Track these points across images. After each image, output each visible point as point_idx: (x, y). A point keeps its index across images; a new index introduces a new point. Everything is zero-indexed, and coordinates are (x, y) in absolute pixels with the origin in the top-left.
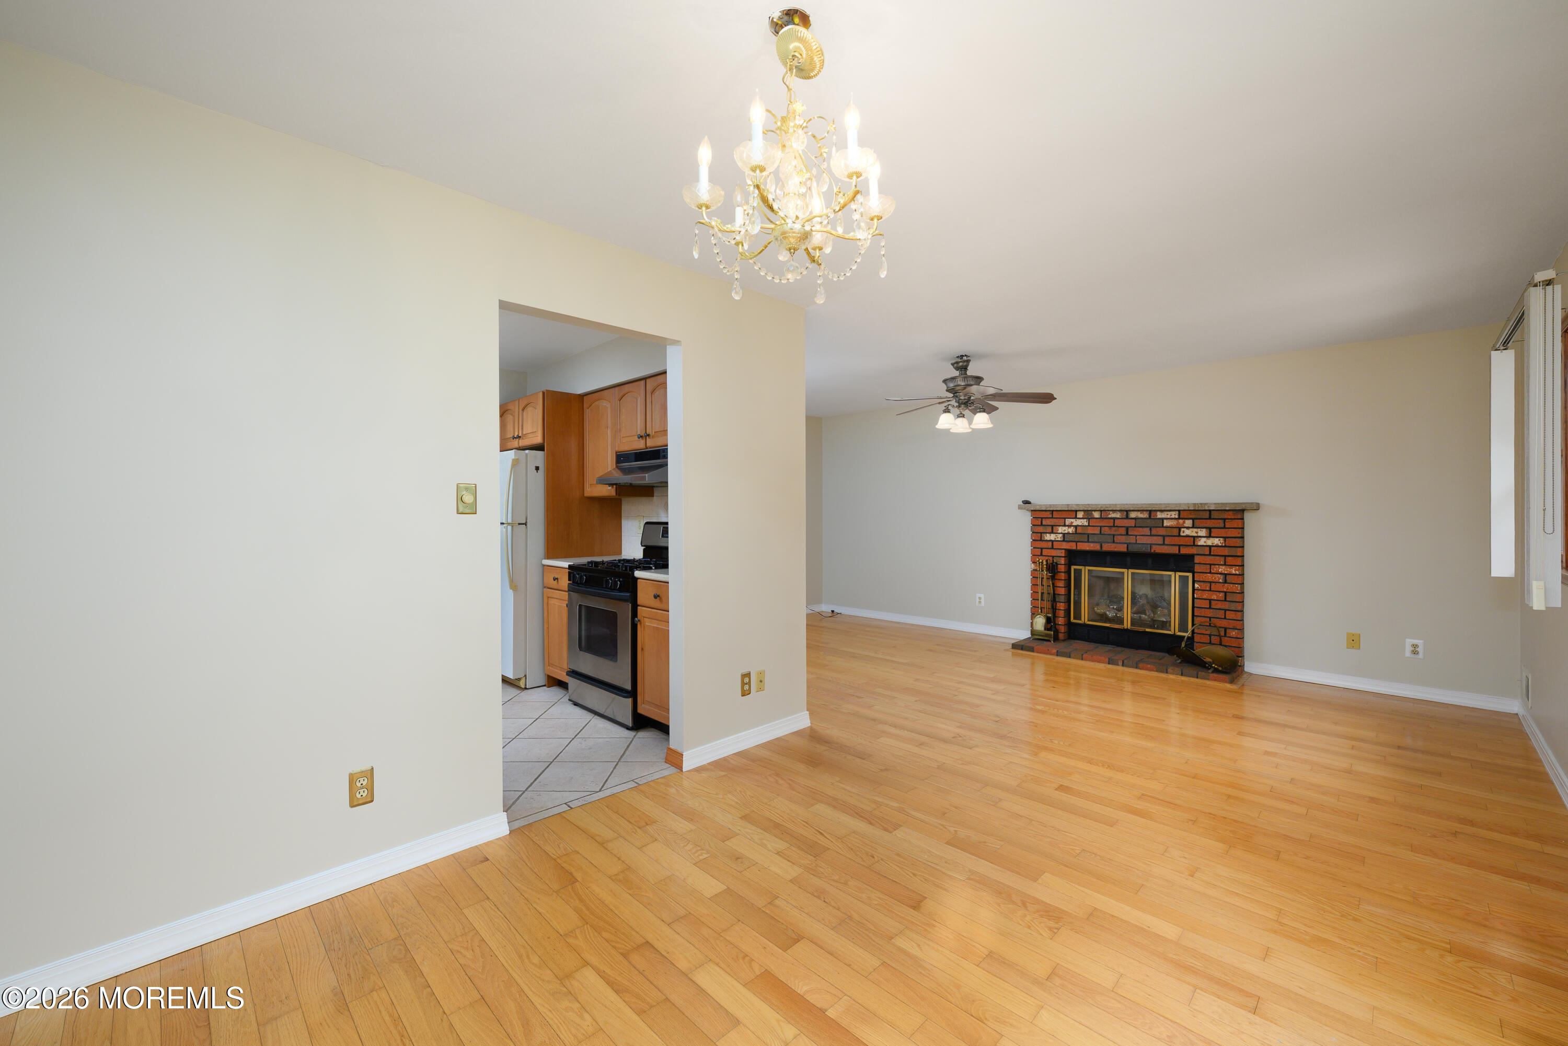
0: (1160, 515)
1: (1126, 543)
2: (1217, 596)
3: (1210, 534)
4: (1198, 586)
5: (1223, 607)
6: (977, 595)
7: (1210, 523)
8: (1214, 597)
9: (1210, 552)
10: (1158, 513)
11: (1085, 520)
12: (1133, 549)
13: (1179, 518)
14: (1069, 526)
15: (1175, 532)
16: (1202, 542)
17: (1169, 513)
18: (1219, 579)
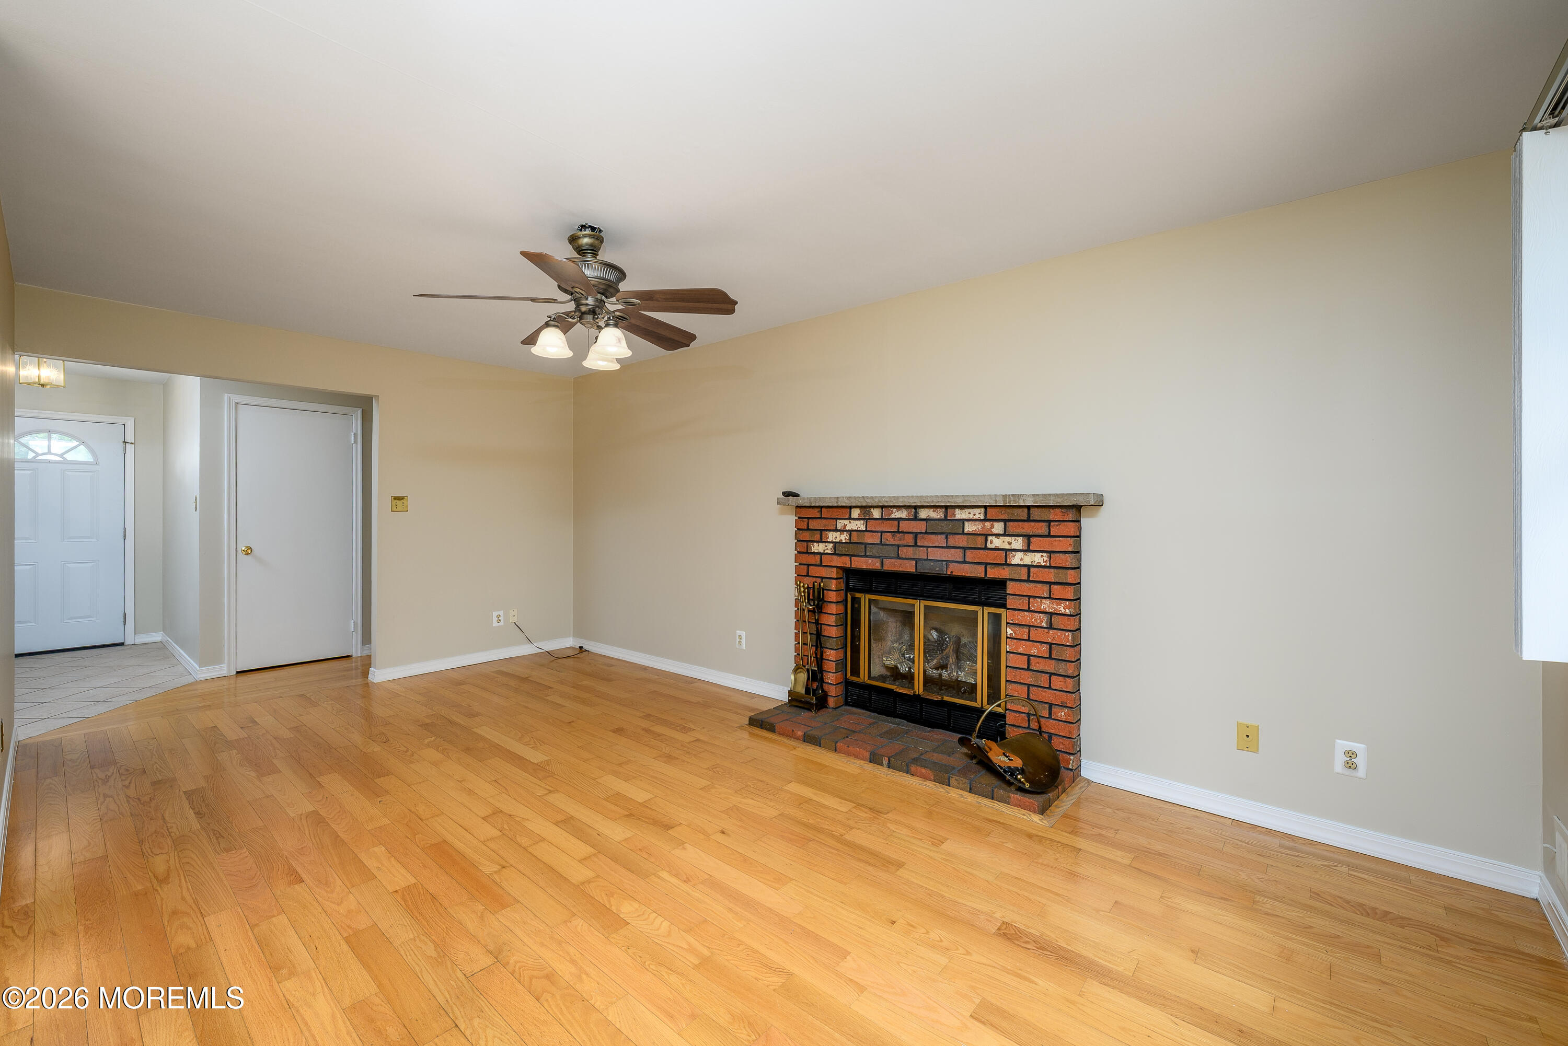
0: (959, 514)
1: (913, 559)
2: (1039, 651)
3: (1029, 546)
4: (1012, 632)
5: (1046, 669)
6: (737, 631)
7: (1029, 528)
8: (1034, 651)
9: (1029, 576)
10: (957, 511)
11: (862, 522)
12: (926, 568)
13: (985, 520)
14: (842, 531)
15: (980, 542)
16: (1017, 559)
17: (972, 511)
18: (1042, 621)
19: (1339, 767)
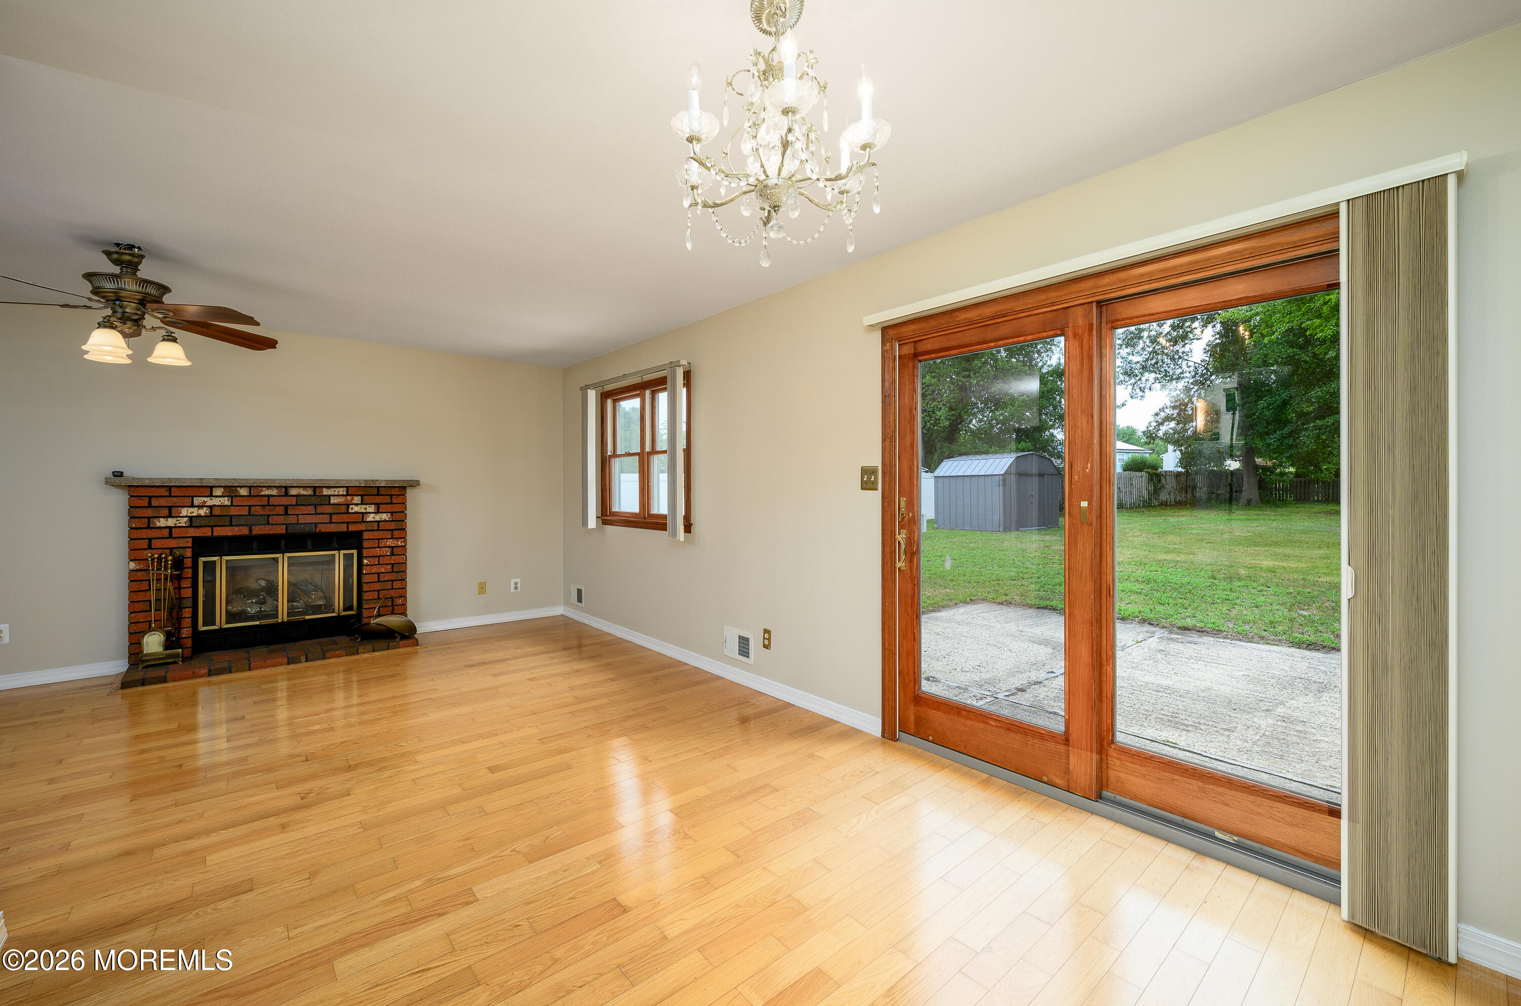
0: (326, 492)
1: (284, 524)
2: (385, 569)
3: (378, 509)
4: (367, 561)
5: (390, 578)
7: (378, 499)
8: (383, 570)
9: (378, 527)
10: (324, 490)
11: (226, 498)
12: (296, 530)
13: (347, 495)
14: (200, 507)
15: (343, 509)
16: (370, 518)
17: (337, 490)
18: (387, 552)
19: (512, 590)
